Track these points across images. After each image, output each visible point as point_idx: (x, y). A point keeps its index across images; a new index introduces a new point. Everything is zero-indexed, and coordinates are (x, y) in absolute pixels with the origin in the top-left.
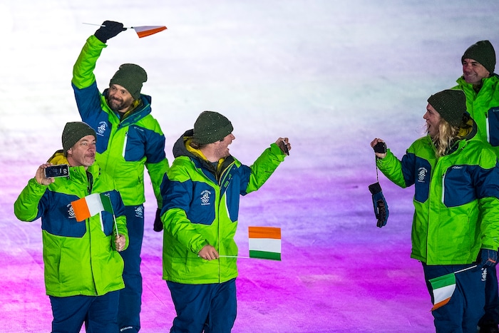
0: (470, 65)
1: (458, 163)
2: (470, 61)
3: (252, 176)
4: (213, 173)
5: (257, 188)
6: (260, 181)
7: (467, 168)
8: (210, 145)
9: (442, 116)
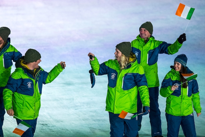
0: (143, 30)
1: (129, 72)
2: (143, 29)
3: (48, 76)
4: (32, 74)
5: (51, 81)
6: (52, 79)
7: (133, 74)
8: (31, 63)
9: (122, 53)
